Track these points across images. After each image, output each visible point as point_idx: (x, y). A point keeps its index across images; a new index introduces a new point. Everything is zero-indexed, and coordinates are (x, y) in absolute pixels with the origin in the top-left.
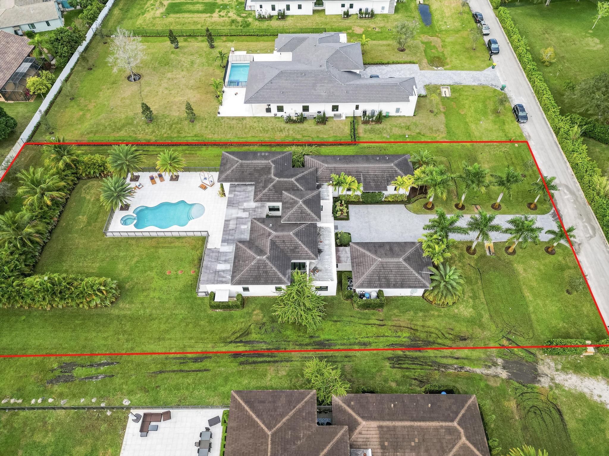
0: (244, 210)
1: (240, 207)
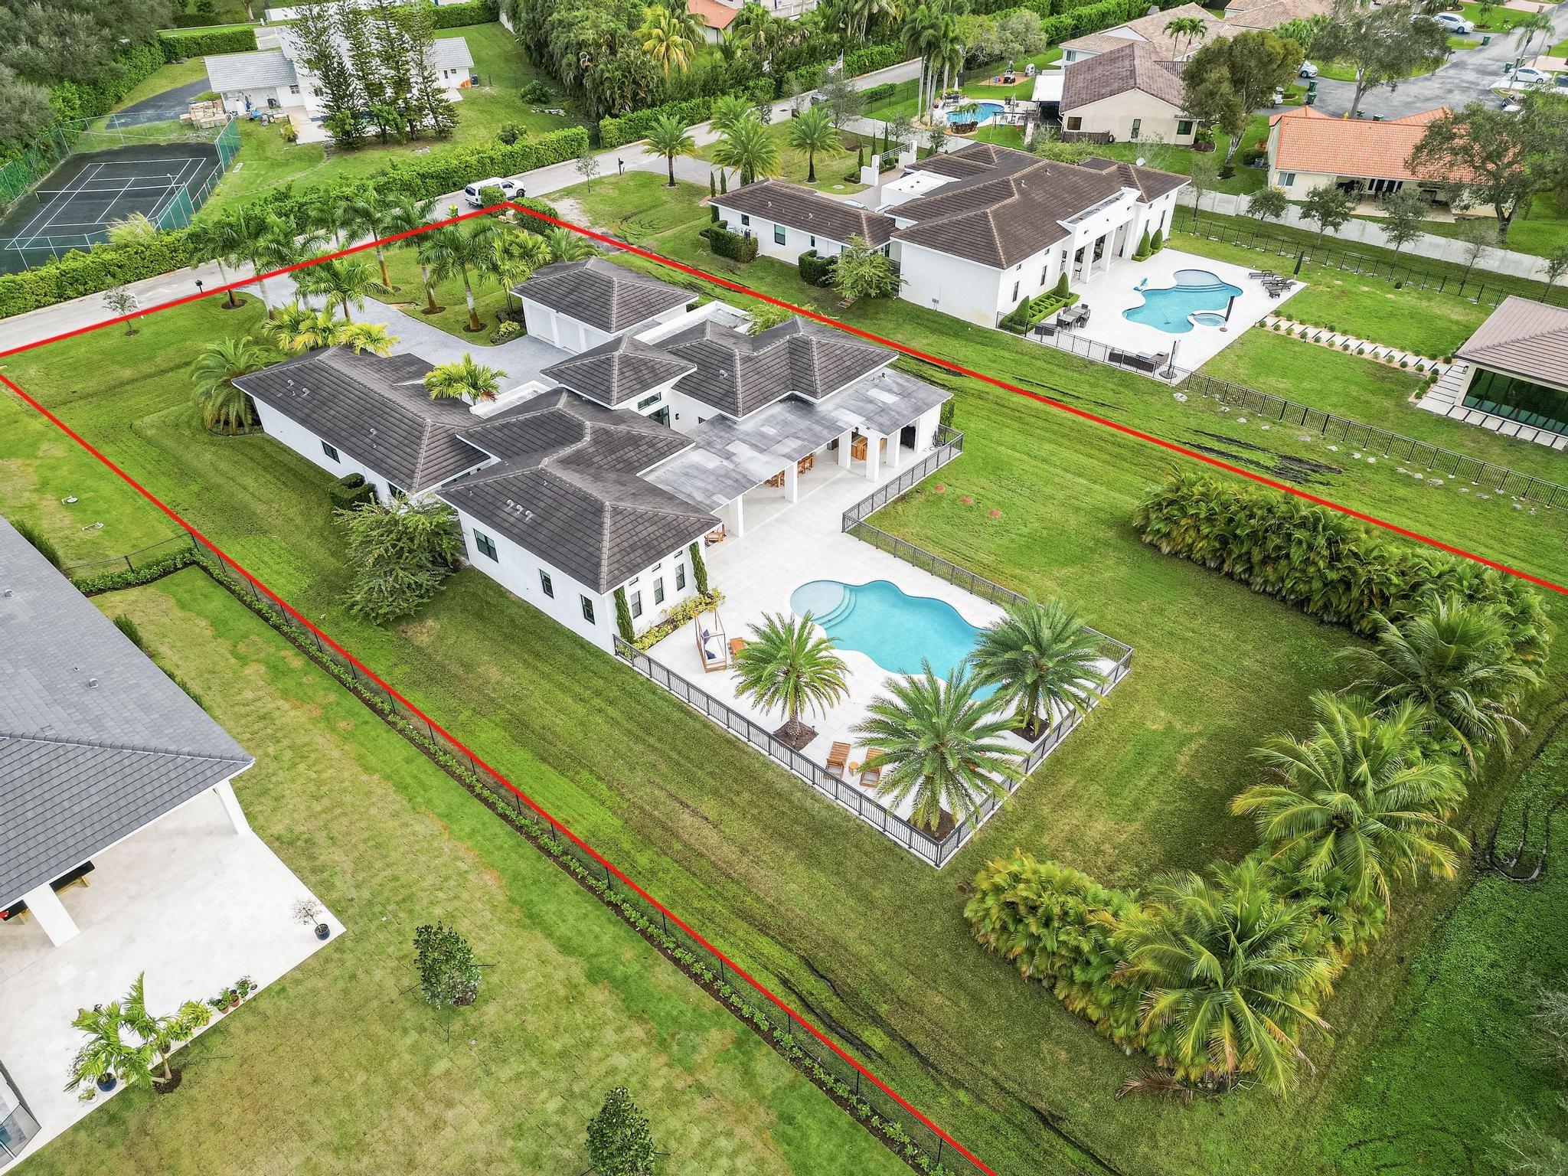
0: (729, 456)
1: (731, 466)
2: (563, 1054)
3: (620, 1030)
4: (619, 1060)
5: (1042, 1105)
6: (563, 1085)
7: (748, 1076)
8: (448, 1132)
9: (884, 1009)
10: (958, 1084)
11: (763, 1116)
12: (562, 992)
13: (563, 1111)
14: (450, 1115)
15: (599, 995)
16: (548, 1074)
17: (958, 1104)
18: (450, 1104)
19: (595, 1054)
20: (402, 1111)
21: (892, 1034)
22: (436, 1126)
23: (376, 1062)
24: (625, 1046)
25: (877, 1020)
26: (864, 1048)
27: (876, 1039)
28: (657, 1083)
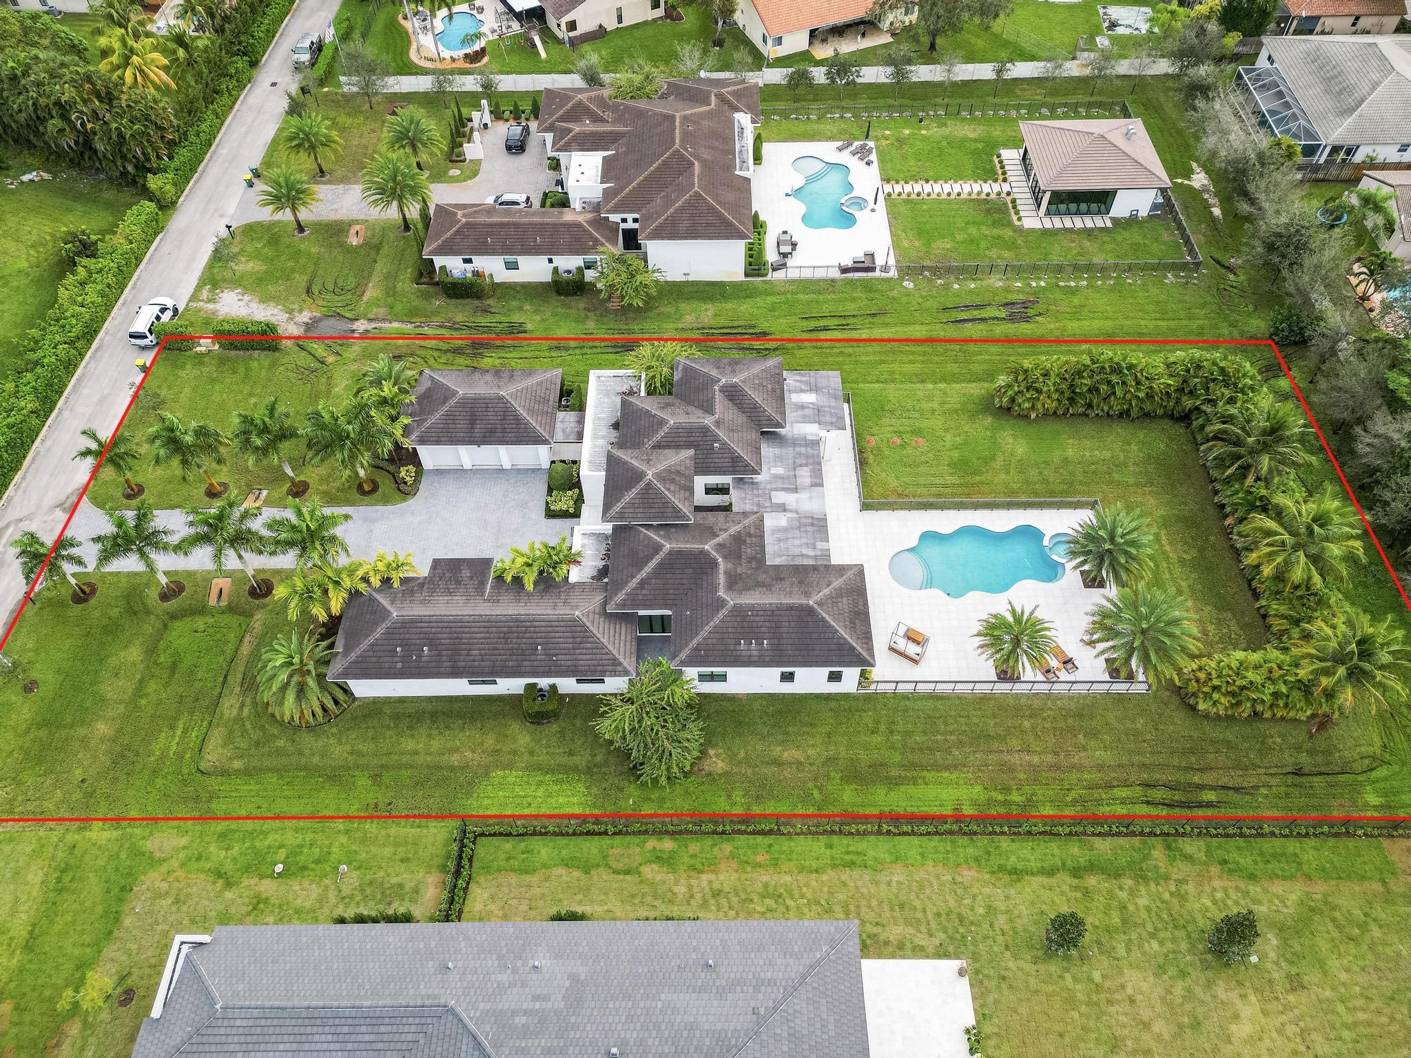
0: (783, 508)
1: (795, 515)
2: (1125, 921)
3: (1121, 888)
4: (1143, 901)
5: (1290, 769)
6: (1145, 935)
7: (1189, 858)
8: (1139, 997)
9: (1196, 779)
10: (1257, 787)
11: (1214, 870)
12: (1079, 895)
13: (1161, 943)
14: (1129, 991)
15: (1092, 881)
16: (1134, 936)
17: (1266, 797)
18: (1123, 987)
19: (1131, 908)
20: (1112, 1009)
21: (1213, 788)
22: (1132, 1001)
23: (1071, 1003)
24: (1133, 893)
25: (1201, 787)
26: (1209, 805)
27: (1211, 796)
28: (1167, 896)
